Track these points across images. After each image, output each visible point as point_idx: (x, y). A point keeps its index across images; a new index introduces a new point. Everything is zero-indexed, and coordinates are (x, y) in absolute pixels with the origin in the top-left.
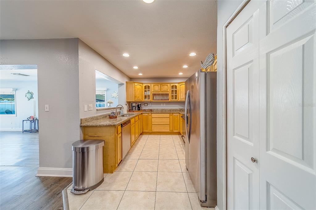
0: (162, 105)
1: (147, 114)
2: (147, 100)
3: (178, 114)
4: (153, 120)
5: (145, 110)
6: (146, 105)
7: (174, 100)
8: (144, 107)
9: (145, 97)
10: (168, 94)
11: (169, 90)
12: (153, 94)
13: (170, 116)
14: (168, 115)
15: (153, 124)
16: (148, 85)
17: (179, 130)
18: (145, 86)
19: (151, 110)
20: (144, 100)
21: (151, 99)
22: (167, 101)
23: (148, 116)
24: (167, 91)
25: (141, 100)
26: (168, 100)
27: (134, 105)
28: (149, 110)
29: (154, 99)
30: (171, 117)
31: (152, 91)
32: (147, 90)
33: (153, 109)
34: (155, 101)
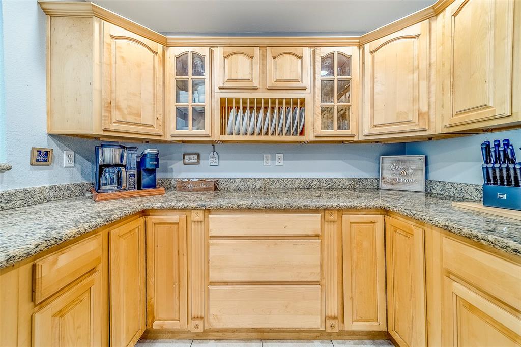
0: (266, 162)
1: (174, 217)
2: (190, 131)
3: (379, 218)
4: (217, 250)
5: (184, 186)
6: (193, 159)
7: (335, 132)
8: (180, 172)
9: (182, 114)
10: (303, 102)
11: (307, 81)
12: (222, 101)
13: (327, 226)
14: (310, 223)
15: (215, 276)
16: (197, 50)
17: (381, 317)
18: (177, 58)
19: (216, 187)
20: (172, 130)
21: (210, 128)
22: (298, 138)
23: (183, 225)
24: (295, 85)
25: (155, 130)
26: (302, 133)
27: (110, 155)
28: (202, 185)
29: (228, 130)
30: (332, 230)
31: (218, 81)
32: (190, 77)
33: (227, 180)
34: (234, 138)
